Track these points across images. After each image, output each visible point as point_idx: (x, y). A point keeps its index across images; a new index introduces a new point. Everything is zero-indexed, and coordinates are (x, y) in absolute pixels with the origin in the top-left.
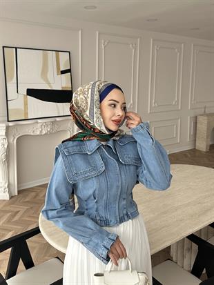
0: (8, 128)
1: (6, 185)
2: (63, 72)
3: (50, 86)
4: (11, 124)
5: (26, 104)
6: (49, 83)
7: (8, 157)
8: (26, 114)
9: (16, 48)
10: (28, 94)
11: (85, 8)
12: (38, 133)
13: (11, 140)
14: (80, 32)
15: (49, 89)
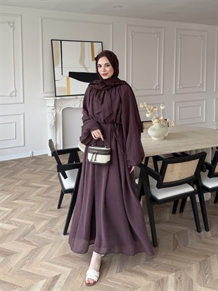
0: (56, 100)
4: (58, 98)
5: (68, 84)
6: (86, 68)
7: (56, 123)
8: (69, 91)
9: (61, 41)
10: (70, 76)
11: (114, 7)
12: (78, 107)
13: (58, 112)
14: (111, 26)
15: (86, 72)
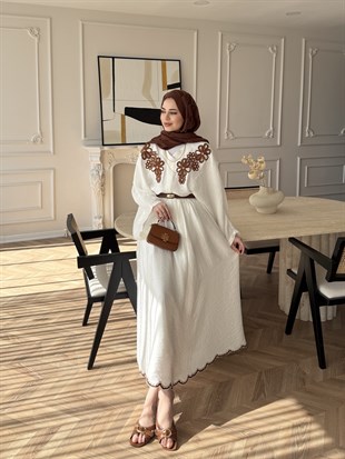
0: (102, 153)
1: (101, 221)
2: (169, 87)
3: (153, 104)
4: (106, 148)
5: (123, 126)
6: (152, 101)
7: (103, 186)
8: (124, 137)
9: (113, 58)
10: (126, 114)
13: (107, 168)
15: (152, 107)
